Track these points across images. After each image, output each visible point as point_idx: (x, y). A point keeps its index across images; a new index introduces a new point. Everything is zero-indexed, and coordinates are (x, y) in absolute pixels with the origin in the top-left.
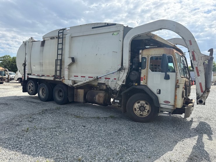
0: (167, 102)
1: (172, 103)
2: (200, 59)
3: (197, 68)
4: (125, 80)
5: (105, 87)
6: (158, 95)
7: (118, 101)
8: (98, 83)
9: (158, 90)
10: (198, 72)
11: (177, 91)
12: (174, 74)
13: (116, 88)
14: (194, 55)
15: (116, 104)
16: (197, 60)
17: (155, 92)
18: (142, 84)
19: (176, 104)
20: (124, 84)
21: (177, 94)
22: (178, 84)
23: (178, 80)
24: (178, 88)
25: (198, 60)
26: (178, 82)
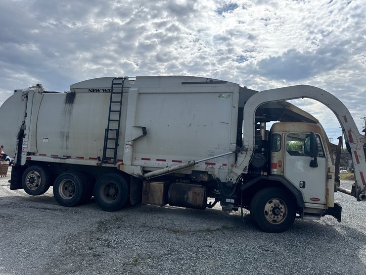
0: (315, 200)
1: (323, 200)
2: (359, 141)
3: (355, 152)
4: (247, 168)
5: (206, 178)
6: (302, 190)
7: (233, 201)
8: (193, 171)
9: (302, 183)
10: (358, 158)
11: (329, 184)
12: (323, 159)
13: (231, 179)
14: (351, 135)
15: (229, 205)
16: (354, 142)
17: (297, 185)
18: (275, 173)
19: (329, 201)
20: (246, 173)
21: (329, 187)
22: (329, 174)
23: (329, 168)
24: (330, 180)
25: (356, 143)
26: (329, 171)
